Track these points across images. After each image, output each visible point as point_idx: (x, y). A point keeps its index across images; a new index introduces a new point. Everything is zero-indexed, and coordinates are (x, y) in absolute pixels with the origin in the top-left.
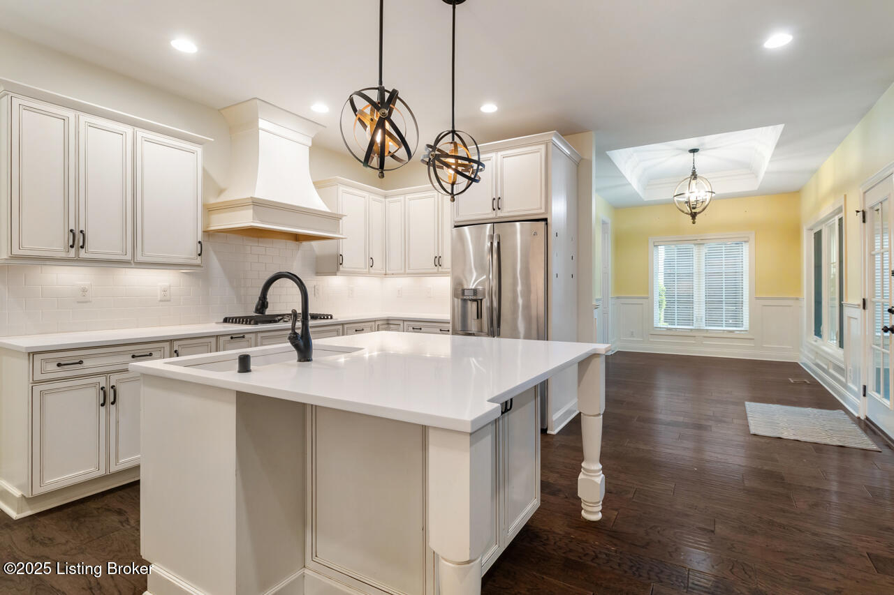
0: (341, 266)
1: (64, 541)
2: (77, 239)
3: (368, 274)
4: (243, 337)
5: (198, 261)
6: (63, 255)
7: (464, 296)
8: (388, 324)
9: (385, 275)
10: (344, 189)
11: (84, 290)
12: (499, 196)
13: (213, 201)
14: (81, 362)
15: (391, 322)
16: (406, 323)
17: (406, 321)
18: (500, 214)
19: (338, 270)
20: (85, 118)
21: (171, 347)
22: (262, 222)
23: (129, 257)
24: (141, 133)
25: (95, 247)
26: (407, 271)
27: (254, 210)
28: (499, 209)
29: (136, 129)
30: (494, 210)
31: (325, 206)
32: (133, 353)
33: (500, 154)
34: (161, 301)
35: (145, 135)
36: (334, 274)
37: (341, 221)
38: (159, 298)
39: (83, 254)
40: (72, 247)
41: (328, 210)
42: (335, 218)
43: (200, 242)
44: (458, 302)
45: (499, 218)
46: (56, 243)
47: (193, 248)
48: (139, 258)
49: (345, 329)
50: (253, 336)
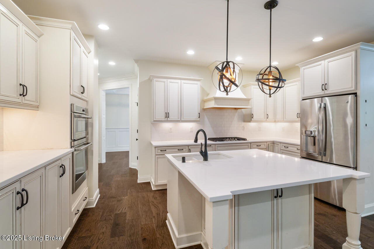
0: (252, 119)
1: (158, 199)
2: (167, 115)
3: (266, 121)
4: (211, 146)
5: (199, 119)
6: (164, 120)
7: (306, 134)
8: (274, 144)
9: (275, 121)
10: (254, 87)
11: (171, 129)
12: (326, 83)
13: (205, 98)
14: (166, 150)
15: (275, 143)
16: (281, 144)
17: (281, 143)
18: (326, 92)
19: (251, 120)
20: (169, 80)
21: (188, 148)
22: (218, 105)
23: (179, 119)
24: (183, 81)
25: (171, 117)
26: (284, 120)
27: (215, 101)
28: (326, 89)
29: (181, 80)
30: (323, 90)
31: (244, 96)
32: (178, 149)
33: (326, 61)
34: (190, 132)
35: (183, 82)
36: (250, 122)
37: (250, 101)
38: (190, 131)
39: (168, 119)
40: (166, 117)
41: (246, 98)
42: (247, 100)
43: (199, 113)
44: (304, 137)
45: (326, 94)
46: (162, 117)
47: (197, 115)
48: (182, 120)
49: (252, 145)
50: (214, 146)
